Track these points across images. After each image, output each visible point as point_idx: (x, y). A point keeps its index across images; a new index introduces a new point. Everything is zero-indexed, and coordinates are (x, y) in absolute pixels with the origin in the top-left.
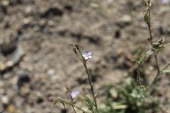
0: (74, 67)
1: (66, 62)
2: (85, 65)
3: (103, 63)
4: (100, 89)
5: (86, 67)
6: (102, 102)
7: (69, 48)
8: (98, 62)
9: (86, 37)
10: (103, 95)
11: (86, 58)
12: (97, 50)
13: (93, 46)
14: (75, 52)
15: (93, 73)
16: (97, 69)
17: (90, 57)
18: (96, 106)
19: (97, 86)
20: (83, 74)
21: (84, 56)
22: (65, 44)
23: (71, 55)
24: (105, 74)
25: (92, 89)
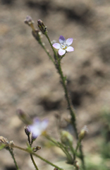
0: (33, 74)
1: (15, 63)
2: (58, 67)
3: (97, 64)
4: (89, 123)
5: (60, 72)
6: (94, 151)
7: (23, 32)
8: (87, 64)
9: (60, 9)
10: (97, 134)
11: (61, 52)
12: (84, 36)
13: (74, 28)
14: (38, 38)
15: (76, 88)
16: (83, 79)
17: (70, 49)
18: (82, 157)
19: (82, 116)
20: (53, 90)
21: (57, 46)
22: (14, 22)
23: (26, 48)
24: (100, 89)
25: (73, 119)
